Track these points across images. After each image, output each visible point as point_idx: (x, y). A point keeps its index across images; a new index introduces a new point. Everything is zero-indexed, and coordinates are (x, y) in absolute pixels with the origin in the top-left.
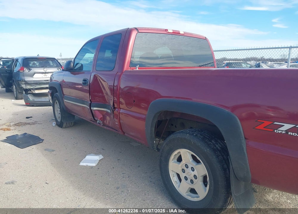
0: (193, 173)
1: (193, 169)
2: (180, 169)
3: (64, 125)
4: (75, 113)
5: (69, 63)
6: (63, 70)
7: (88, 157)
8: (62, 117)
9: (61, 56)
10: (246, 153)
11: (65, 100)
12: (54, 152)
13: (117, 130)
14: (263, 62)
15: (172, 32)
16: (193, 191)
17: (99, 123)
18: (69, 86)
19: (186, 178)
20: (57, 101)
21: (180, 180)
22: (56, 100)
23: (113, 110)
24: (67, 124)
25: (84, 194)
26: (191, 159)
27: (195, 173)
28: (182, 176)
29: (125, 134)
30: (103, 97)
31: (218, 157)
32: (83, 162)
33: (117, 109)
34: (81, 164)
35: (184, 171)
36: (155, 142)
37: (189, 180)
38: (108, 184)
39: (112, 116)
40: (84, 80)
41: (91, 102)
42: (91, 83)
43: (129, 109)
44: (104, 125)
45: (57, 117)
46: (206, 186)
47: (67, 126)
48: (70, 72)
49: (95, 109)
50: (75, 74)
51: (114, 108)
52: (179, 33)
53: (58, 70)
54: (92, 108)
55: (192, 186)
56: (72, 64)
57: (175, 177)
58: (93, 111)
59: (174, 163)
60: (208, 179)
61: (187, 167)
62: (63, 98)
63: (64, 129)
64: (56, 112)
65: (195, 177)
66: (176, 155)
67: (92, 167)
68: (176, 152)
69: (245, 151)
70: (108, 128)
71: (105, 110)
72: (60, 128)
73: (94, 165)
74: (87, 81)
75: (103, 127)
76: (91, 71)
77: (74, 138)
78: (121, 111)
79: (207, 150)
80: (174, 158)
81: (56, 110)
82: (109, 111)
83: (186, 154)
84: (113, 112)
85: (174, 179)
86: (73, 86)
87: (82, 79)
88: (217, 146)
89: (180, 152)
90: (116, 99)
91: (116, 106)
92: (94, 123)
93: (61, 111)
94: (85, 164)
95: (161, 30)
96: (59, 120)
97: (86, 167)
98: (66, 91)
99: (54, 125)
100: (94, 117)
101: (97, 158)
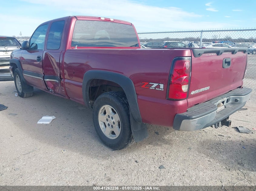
0: (112, 121)
1: (112, 118)
2: (105, 119)
3: (25, 95)
4: (34, 85)
5: (26, 43)
6: (21, 49)
7: (44, 118)
8: (23, 89)
9: (21, 34)
10: (137, 103)
11: (24, 74)
12: (17, 116)
13: (64, 96)
14: (195, 42)
15: (104, 19)
16: (113, 133)
17: (51, 91)
18: (28, 63)
19: (109, 125)
20: (18, 75)
21: (106, 126)
22: (16, 74)
23: (60, 80)
24: (27, 94)
25: (40, 142)
26: (111, 111)
27: (114, 120)
28: (107, 123)
29: (70, 99)
30: (53, 71)
31: (125, 108)
32: (40, 121)
33: (63, 80)
34: (39, 123)
35: (107, 120)
36: (89, 102)
37: (110, 126)
38: (58, 135)
39: (60, 85)
40: (38, 57)
41: (44, 75)
42: (43, 59)
43: (71, 79)
44: (55, 92)
45: (19, 89)
46: (119, 127)
47: (27, 96)
48: (27, 50)
49: (47, 80)
50: (31, 52)
51: (61, 79)
52: (110, 20)
53: (17, 49)
54: (45, 80)
55: (113, 130)
56: (28, 44)
57: (103, 125)
58: (46, 82)
59: (102, 116)
60: (120, 123)
61: (109, 117)
62: (22, 73)
63: (25, 99)
64: (17, 85)
65: (114, 123)
66: (102, 109)
67: (47, 125)
68: (102, 108)
69: (137, 102)
70: (58, 95)
71: (55, 80)
72: (22, 98)
73: (48, 123)
74: (41, 58)
75: (54, 94)
76: (44, 50)
77: (33, 105)
78: (66, 81)
79: (119, 104)
80: (102, 112)
81: (17, 83)
82: (58, 81)
83: (108, 108)
84: (60, 82)
85: (102, 126)
86: (31, 62)
87: (37, 56)
88: (125, 101)
89: (104, 107)
90: (61, 72)
91: (62, 77)
92: (48, 92)
93: (21, 83)
94: (41, 123)
95: (95, 18)
96: (20, 91)
97: (42, 124)
98: (25, 67)
99: (16, 95)
100: (47, 87)
101: (51, 118)
